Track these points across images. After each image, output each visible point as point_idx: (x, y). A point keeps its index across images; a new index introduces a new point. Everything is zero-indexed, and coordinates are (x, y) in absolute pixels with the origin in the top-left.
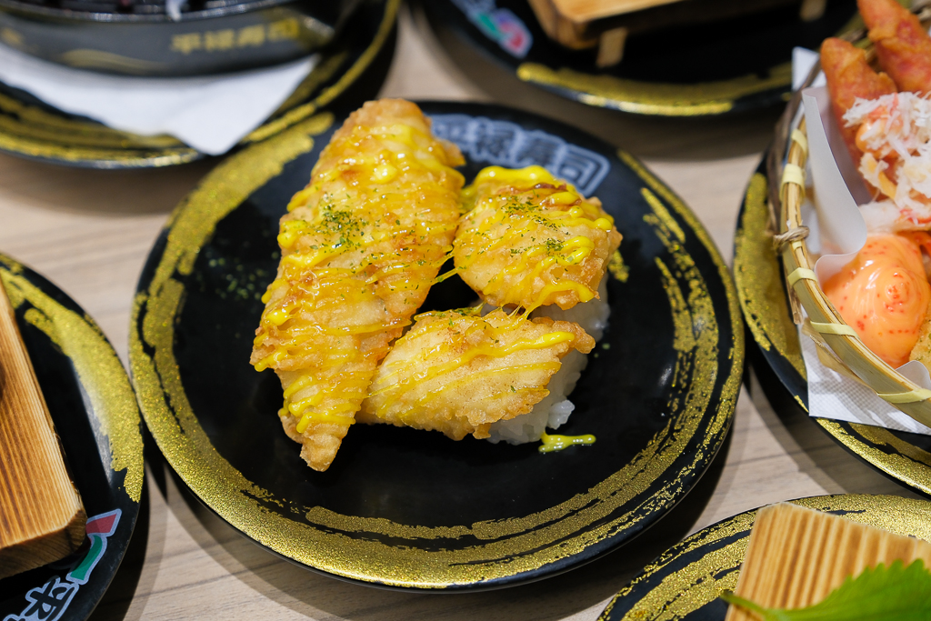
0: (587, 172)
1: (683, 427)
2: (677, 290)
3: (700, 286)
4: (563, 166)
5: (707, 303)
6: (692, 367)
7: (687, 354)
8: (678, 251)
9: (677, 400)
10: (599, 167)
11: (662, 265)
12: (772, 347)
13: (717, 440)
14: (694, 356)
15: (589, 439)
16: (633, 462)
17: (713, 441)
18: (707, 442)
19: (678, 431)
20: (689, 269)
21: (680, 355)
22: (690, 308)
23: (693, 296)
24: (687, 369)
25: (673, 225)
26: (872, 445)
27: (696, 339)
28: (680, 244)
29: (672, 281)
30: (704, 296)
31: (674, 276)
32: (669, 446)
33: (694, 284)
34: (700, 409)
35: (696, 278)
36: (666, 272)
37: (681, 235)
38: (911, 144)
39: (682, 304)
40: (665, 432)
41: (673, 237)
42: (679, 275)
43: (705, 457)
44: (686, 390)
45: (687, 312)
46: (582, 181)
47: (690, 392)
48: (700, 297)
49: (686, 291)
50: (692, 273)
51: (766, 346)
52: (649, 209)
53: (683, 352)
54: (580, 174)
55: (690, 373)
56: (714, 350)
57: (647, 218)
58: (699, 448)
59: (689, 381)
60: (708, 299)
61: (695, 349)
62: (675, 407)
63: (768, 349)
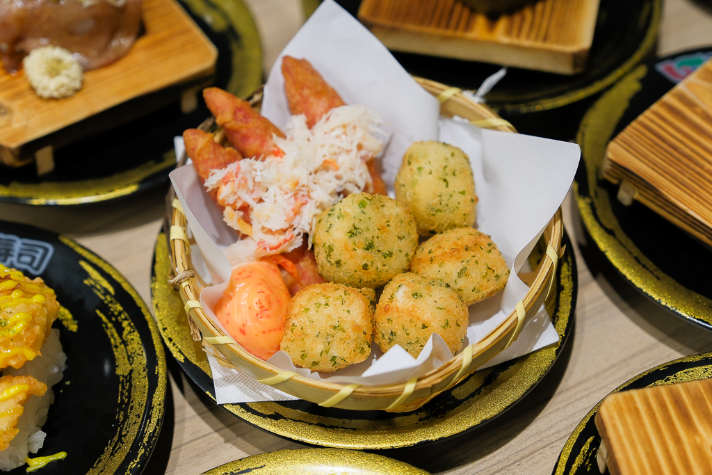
0: (38, 256)
1: (128, 432)
2: (114, 331)
3: (129, 325)
4: (20, 255)
5: (136, 336)
6: (131, 386)
7: (126, 377)
8: (111, 302)
9: (122, 413)
10: (46, 250)
11: (101, 315)
12: (186, 359)
13: (153, 436)
14: (131, 378)
15: (62, 455)
16: (95, 466)
17: (150, 438)
18: (146, 439)
19: (125, 435)
20: (120, 313)
21: (121, 379)
22: (124, 343)
23: (125, 333)
24: (127, 388)
25: (106, 284)
26: (264, 416)
27: (131, 364)
28: (112, 296)
29: (110, 325)
30: (134, 331)
31: (111, 321)
32: (120, 448)
33: (125, 324)
34: (139, 417)
35: (126, 319)
36: (104, 319)
37: (111, 290)
38: (256, 195)
39: (119, 340)
40: (116, 438)
41: (106, 292)
42: (114, 319)
43: (146, 451)
44: (128, 404)
45: (122, 346)
46: (35, 264)
47: (131, 405)
48: (130, 332)
49: (120, 330)
50: (123, 316)
51: (180, 358)
52: (87, 275)
53: (123, 376)
54: (34, 258)
55: (129, 391)
56: (144, 370)
57: (86, 282)
58: (141, 445)
59: (129, 397)
60: (136, 333)
61: (131, 371)
62: (122, 418)
63: (183, 361)
